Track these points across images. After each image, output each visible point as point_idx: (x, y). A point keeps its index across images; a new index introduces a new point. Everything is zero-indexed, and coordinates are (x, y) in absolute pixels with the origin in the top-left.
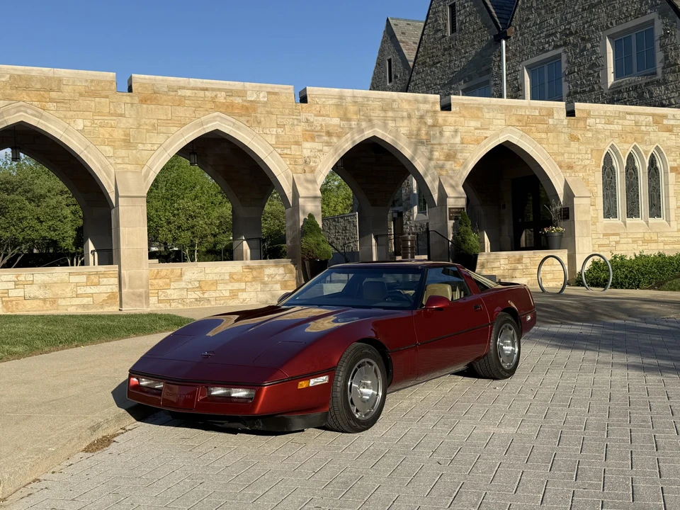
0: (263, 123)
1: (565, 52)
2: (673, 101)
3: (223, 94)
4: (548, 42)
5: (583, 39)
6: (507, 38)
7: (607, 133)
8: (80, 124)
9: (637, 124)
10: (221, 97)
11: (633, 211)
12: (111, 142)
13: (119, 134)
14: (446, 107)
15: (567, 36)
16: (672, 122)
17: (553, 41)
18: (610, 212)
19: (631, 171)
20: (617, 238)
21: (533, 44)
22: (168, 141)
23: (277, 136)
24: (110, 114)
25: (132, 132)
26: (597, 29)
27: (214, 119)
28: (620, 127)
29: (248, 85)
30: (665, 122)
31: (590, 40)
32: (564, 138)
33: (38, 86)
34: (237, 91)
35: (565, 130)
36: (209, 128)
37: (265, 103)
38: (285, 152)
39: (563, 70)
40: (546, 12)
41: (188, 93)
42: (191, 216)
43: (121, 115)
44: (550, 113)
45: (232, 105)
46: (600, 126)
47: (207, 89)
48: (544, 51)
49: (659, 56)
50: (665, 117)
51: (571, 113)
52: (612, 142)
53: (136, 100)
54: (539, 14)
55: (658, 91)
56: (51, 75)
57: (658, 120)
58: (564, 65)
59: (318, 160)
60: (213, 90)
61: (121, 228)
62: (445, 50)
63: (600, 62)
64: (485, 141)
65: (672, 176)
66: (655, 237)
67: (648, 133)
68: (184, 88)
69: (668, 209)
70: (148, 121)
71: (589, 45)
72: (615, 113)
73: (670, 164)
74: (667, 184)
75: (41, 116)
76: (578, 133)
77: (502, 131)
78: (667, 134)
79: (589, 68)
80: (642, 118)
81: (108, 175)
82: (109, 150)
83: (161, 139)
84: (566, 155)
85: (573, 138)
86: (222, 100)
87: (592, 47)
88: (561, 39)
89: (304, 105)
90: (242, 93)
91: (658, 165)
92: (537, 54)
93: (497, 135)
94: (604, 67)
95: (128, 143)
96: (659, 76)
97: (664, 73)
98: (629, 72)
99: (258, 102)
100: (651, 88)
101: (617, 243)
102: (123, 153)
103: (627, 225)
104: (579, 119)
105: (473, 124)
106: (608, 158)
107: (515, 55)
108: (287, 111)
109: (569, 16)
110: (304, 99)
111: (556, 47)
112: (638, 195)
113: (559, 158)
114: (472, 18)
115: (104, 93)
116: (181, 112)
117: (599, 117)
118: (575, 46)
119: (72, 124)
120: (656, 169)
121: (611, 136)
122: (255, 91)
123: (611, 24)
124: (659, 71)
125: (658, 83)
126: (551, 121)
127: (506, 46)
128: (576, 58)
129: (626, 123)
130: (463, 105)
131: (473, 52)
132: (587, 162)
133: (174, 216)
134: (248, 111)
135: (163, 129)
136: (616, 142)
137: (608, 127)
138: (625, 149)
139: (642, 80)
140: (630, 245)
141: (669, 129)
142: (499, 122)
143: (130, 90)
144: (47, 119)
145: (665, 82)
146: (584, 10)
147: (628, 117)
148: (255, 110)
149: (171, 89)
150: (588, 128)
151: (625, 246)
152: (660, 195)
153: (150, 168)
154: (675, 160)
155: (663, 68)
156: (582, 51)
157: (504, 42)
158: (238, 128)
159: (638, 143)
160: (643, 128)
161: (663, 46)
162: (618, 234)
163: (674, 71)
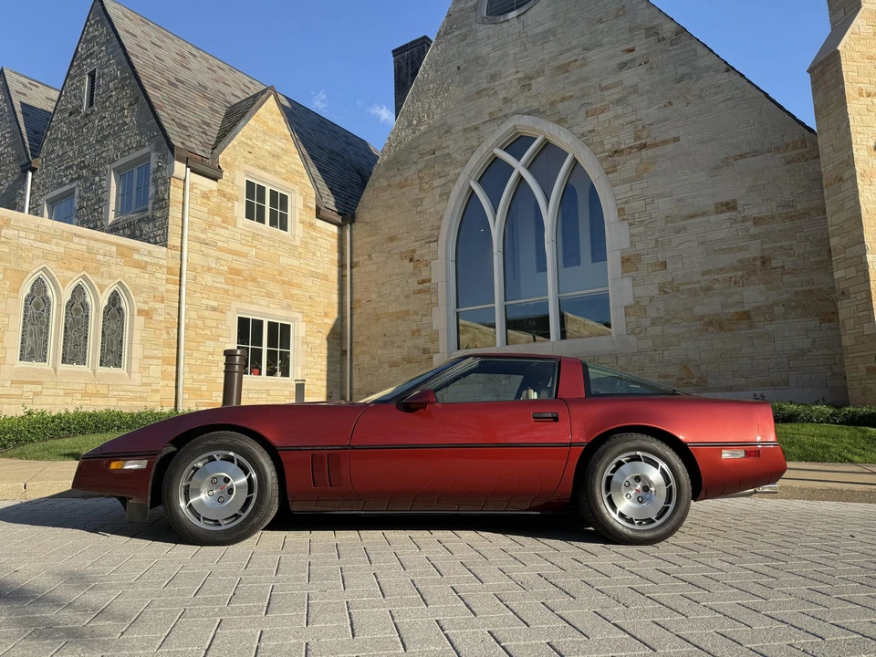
1: (79, 186)
2: (158, 239)
4: (66, 176)
5: (93, 172)
6: (34, 170)
7: (38, 253)
9: (90, 251)
11: (74, 353)
15: (82, 169)
16: (147, 259)
17: (70, 174)
18: (33, 354)
19: (77, 306)
20: (39, 388)
21: (54, 178)
26: (105, 162)
30: (136, 256)
31: (98, 173)
39: (75, 205)
40: (67, 144)
46: (24, 242)
48: (61, 185)
49: (152, 190)
50: (137, 250)
52: (45, 265)
54: (62, 146)
55: (147, 228)
57: (123, 253)
58: (76, 201)
63: (104, 196)
65: (139, 321)
66: (103, 390)
67: (107, 264)
69: (130, 358)
71: (97, 179)
72: (55, 231)
73: (137, 306)
74: (132, 329)
78: (137, 271)
79: (95, 203)
80: (99, 245)
87: (100, 180)
88: (76, 172)
91: (123, 305)
92: (56, 188)
94: (107, 202)
97: (154, 209)
98: (129, 209)
100: (142, 225)
101: (36, 394)
103: (58, 373)
106: (39, 286)
107: (39, 188)
109: (85, 148)
111: (72, 180)
112: (86, 337)
114: (10, 149)
117: (26, 230)
118: (87, 179)
120: (120, 310)
121: (44, 257)
123: (117, 156)
124: (150, 207)
125: (148, 220)
127: (33, 179)
128: (86, 192)
129: (73, 246)
136: (51, 267)
137: (41, 245)
138: (70, 279)
139: (135, 217)
140: (60, 398)
141: (142, 266)
145: (154, 219)
146: (97, 142)
147: (76, 239)
150: (3, 239)
151: (50, 400)
152: (121, 341)
154: (145, 302)
155: (154, 204)
156: (91, 185)
157: (30, 174)
159: (89, 274)
160: (101, 257)
161: (155, 180)
162: (40, 383)
163: (161, 208)
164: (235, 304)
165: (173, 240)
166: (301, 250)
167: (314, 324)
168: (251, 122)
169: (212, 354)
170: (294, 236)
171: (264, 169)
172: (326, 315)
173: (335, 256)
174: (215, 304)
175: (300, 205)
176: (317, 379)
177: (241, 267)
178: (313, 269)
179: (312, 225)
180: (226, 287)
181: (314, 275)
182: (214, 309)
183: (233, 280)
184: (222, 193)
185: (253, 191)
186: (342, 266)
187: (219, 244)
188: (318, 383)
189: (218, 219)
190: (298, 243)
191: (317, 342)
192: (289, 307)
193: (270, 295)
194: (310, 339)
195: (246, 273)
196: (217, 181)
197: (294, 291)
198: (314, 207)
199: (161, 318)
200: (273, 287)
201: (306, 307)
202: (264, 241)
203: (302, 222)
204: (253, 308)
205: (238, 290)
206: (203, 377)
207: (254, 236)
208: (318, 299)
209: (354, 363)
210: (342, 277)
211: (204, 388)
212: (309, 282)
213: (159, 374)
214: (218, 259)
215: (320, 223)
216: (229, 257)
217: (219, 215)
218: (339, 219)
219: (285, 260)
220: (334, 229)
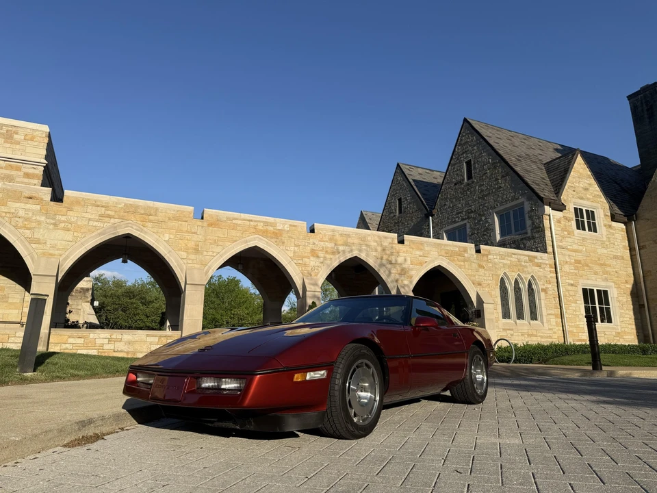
0: (286, 243)
1: (469, 222)
2: (539, 249)
3: (262, 224)
4: (458, 217)
5: (479, 215)
6: (432, 216)
7: (501, 265)
8: (167, 237)
9: (519, 261)
10: (260, 226)
11: (520, 316)
12: (186, 250)
13: (191, 244)
14: (401, 242)
15: (469, 213)
16: (540, 261)
17: (461, 216)
18: (506, 315)
19: (517, 290)
20: (511, 332)
21: (448, 218)
22: (224, 251)
23: (294, 252)
24: (187, 232)
25: (201, 244)
26: (488, 208)
27: (255, 239)
28: (509, 262)
29: (278, 220)
30: (536, 261)
31: (484, 215)
32: (475, 266)
33: (142, 212)
34: (271, 223)
35: (475, 261)
36: (251, 245)
37: (288, 231)
38: (299, 262)
39: (468, 233)
40: (456, 200)
41: (239, 222)
42: (241, 319)
43: (194, 233)
44: (465, 250)
45: (267, 231)
46: (496, 260)
47: (251, 221)
48: (455, 222)
49: (528, 222)
50: (536, 257)
51: (478, 251)
52: (505, 271)
53: (205, 224)
54: (452, 202)
55: (528, 244)
56: (152, 205)
57: (532, 259)
58: (468, 230)
59: (320, 269)
60: (256, 221)
61: (186, 305)
62: (396, 223)
63: (491, 227)
64: (425, 264)
65: (542, 294)
66: (535, 333)
67: (526, 267)
68: (236, 219)
69: (541, 315)
70: (211, 238)
71: (483, 218)
72: (505, 253)
73: (541, 287)
74: (540, 299)
75: (142, 231)
76: (484, 264)
77: (436, 259)
78: (538, 268)
79: (484, 231)
80: (522, 257)
81: (182, 270)
82: (184, 255)
83: (218, 249)
84: (477, 277)
85: (481, 266)
86: (261, 228)
87: (486, 219)
88: (466, 215)
89: (312, 234)
90: (273, 225)
91: (533, 287)
92: (451, 224)
93: (433, 261)
94: (494, 230)
95: (197, 250)
96: (529, 234)
97: (532, 233)
98: (510, 233)
99: (284, 230)
100: (525, 242)
101: (512, 335)
102: (193, 256)
103: (517, 324)
104: (483, 255)
105: (418, 253)
106: (502, 281)
107: (437, 225)
108: (301, 237)
109: (470, 202)
110: (312, 231)
111: (463, 220)
112: (522, 305)
113: (473, 278)
114: (411, 205)
115: (184, 219)
116: (233, 233)
117: (496, 254)
118: (475, 219)
119: (162, 236)
120: (532, 289)
121: (504, 267)
122: (282, 224)
123: (497, 205)
124: (529, 231)
125: (529, 239)
126: (466, 255)
127: (432, 220)
128: (475, 226)
129: (512, 259)
130: (411, 241)
131: (413, 224)
132: (490, 282)
133: (231, 318)
134: (276, 235)
135: (221, 243)
136: (507, 271)
137: (502, 261)
138: (513, 276)
139: (518, 237)
140: (520, 337)
141: (539, 265)
142: (434, 253)
143: (202, 218)
144: (145, 233)
145: (533, 238)
146: (479, 198)
147: (513, 256)
148: (281, 235)
149: (228, 219)
150: (489, 261)
151: (517, 338)
152: (535, 306)
153: (210, 268)
154: (544, 285)
155: (532, 230)
156: (479, 221)
157: (431, 218)
158: (270, 246)
159: (521, 272)
160: (523, 263)
161: (530, 217)
162: (512, 330)
163: (539, 232)
164: (581, 281)
165: (550, 249)
166: (607, 243)
167: (621, 289)
168: (572, 173)
169: (575, 311)
170: (602, 235)
171: (581, 198)
172: (626, 282)
173: (627, 243)
174: (572, 282)
175: (602, 216)
176: (629, 324)
177: (580, 259)
178: (615, 254)
179: (610, 226)
180: (575, 271)
181: (616, 257)
182: (572, 285)
183: (577, 266)
184: (566, 218)
185: (578, 212)
186: (631, 249)
187: (569, 247)
188: (629, 326)
189: (566, 233)
190: (605, 239)
191: (625, 300)
192: (606, 280)
193: (596, 273)
194: (620, 298)
195: (583, 262)
196: (562, 211)
197: (608, 269)
198: (609, 214)
199: (551, 293)
200: (597, 268)
201: (615, 279)
202: (588, 241)
203: (605, 226)
204: (589, 282)
205: (581, 272)
206: (573, 324)
207: (584, 239)
208: (620, 272)
209: (652, 313)
210: (632, 256)
211: (575, 331)
212: (614, 262)
213: (554, 324)
214: (569, 256)
215: (614, 224)
216: (573, 254)
217: (566, 231)
218: (626, 219)
219: (600, 251)
220: (622, 226)
